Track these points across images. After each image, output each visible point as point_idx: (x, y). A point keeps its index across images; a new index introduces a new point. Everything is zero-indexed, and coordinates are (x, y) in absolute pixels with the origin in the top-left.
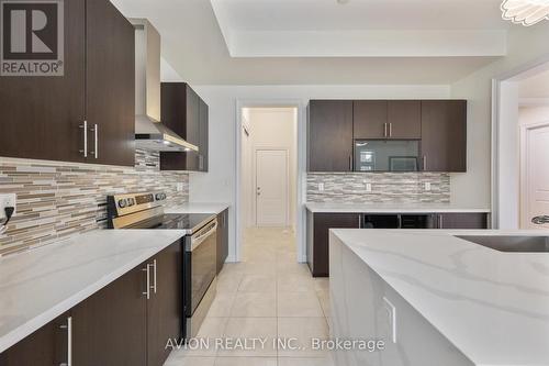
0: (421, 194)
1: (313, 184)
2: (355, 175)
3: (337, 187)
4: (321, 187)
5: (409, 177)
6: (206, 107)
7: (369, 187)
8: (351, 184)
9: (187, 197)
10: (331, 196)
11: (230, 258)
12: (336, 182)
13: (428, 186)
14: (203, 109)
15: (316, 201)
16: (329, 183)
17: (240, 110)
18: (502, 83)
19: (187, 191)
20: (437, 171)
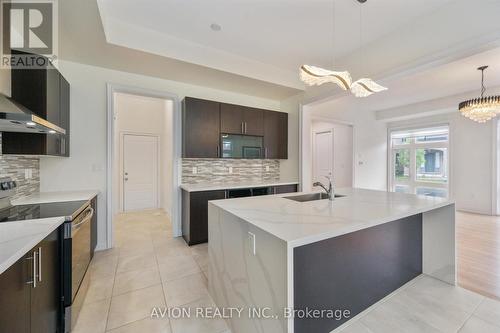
0: (264, 174)
1: (187, 168)
2: (221, 161)
3: (207, 170)
4: (194, 170)
5: (257, 163)
6: (67, 86)
7: (231, 170)
8: (218, 168)
9: (38, 185)
10: (203, 178)
11: (100, 247)
12: (206, 166)
13: (268, 169)
14: (64, 87)
15: (190, 182)
16: (201, 167)
17: (112, 95)
18: (304, 107)
19: (38, 179)
20: (273, 158)
